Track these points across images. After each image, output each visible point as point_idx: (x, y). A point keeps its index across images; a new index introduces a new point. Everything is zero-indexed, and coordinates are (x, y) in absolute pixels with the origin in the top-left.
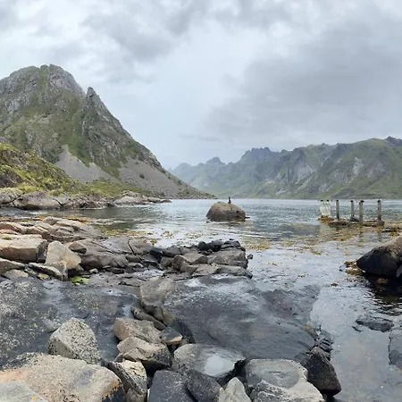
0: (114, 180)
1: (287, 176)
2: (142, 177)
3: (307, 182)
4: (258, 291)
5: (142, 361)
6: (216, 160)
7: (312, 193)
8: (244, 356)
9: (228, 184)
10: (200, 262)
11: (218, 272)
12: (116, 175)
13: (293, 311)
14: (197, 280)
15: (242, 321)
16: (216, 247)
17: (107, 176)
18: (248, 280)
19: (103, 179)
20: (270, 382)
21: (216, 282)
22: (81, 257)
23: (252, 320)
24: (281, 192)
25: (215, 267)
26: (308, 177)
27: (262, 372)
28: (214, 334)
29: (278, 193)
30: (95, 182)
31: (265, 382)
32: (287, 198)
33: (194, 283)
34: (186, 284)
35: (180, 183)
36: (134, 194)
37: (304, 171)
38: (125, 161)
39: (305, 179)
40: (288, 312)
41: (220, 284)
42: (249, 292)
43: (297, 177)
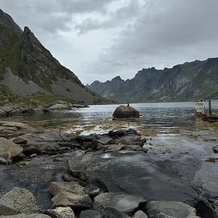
0: (48, 93)
1: (168, 86)
2: (68, 90)
3: (184, 89)
4: (152, 160)
5: (71, 206)
6: (118, 78)
7: (188, 97)
8: (145, 199)
9: (127, 94)
10: (110, 143)
11: (123, 149)
12: (50, 89)
13: (179, 174)
14: (109, 154)
15: (142, 178)
16: (121, 134)
17: (43, 91)
18: (144, 153)
19: (39, 93)
20: (166, 214)
21: (122, 155)
22: (23, 147)
23: (149, 178)
24: (164, 97)
25: (120, 146)
26: (185, 86)
27: (160, 208)
28: (123, 187)
29: (162, 98)
30: (33, 95)
31: (163, 214)
32: (168, 102)
33: (106, 156)
34: (101, 157)
35: (94, 94)
36: (63, 102)
37: (181, 81)
38: (55, 79)
39: (182, 88)
40: (175, 174)
41: (125, 156)
42: (146, 160)
43: (176, 87)
